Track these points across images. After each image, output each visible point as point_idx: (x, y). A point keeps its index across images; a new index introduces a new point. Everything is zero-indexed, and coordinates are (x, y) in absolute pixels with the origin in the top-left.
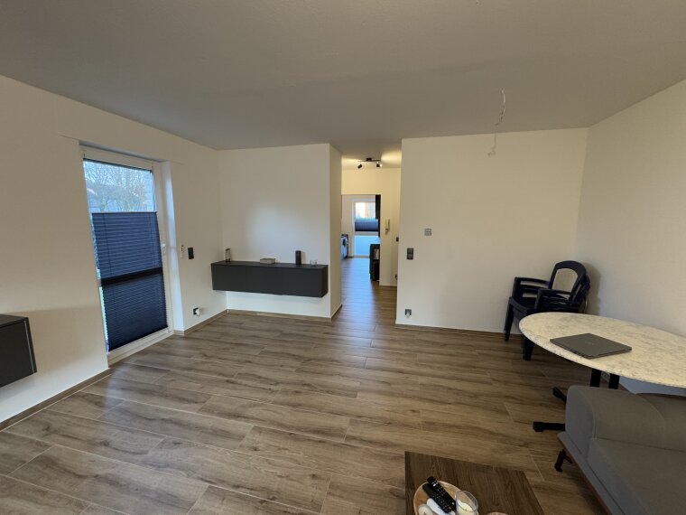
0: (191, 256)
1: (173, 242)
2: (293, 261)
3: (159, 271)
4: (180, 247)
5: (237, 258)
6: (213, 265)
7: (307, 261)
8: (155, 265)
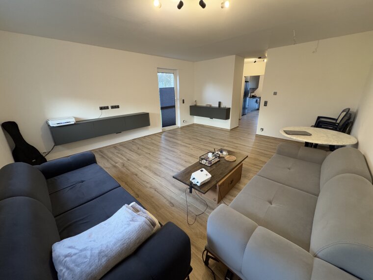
0: (183, 102)
1: (178, 98)
2: (217, 106)
3: (174, 107)
4: (180, 99)
5: (199, 104)
6: (190, 106)
7: (223, 106)
8: (173, 105)
